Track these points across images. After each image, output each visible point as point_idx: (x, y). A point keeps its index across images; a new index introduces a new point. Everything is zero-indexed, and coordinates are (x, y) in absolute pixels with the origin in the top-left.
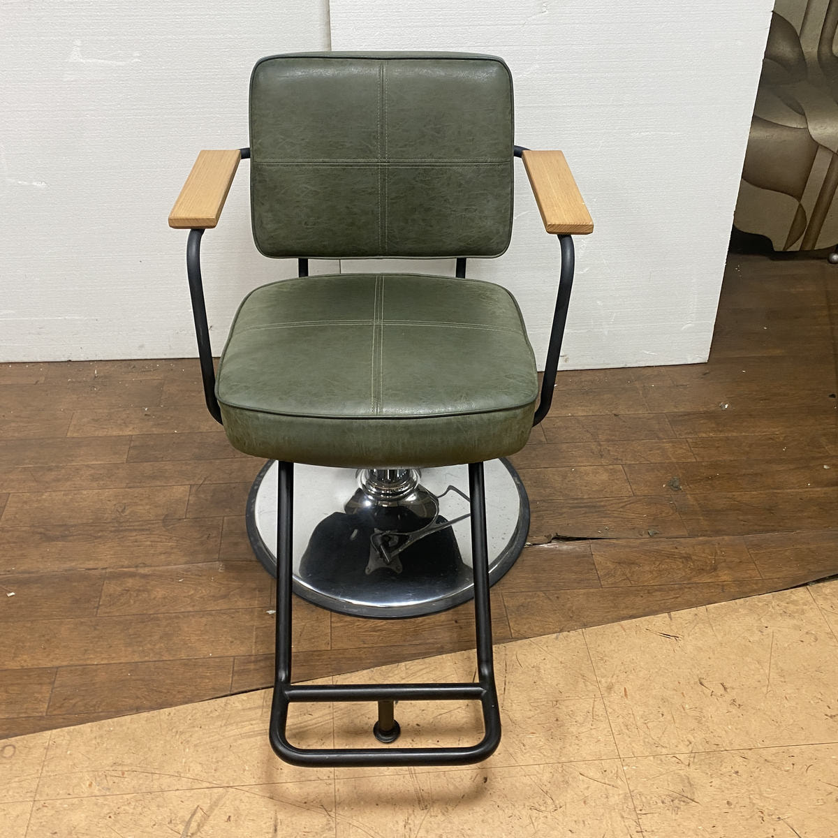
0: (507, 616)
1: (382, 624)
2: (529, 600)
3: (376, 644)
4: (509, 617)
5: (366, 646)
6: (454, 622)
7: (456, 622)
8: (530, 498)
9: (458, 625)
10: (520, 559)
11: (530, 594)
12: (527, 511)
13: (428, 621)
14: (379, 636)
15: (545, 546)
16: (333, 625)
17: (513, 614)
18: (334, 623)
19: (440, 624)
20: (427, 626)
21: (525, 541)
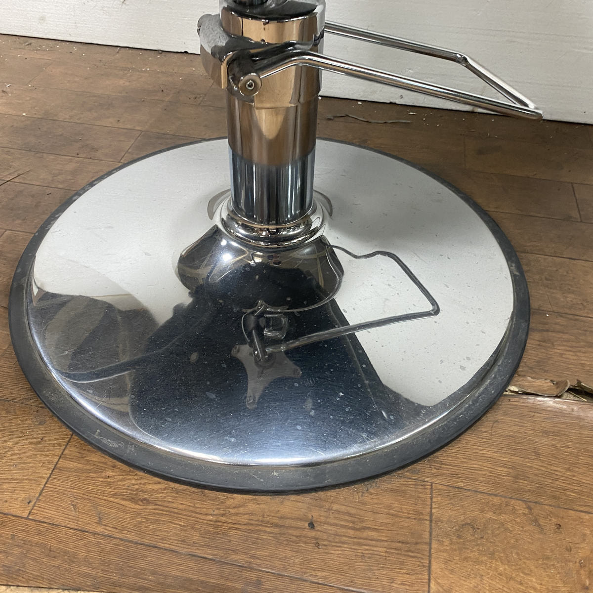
0: (430, 544)
1: (156, 487)
2: (490, 515)
3: (121, 531)
4: (434, 545)
5: (99, 529)
6: (307, 525)
7: (312, 525)
8: (534, 304)
9: (312, 534)
10: (490, 417)
11: (496, 500)
12: (524, 325)
13: (252, 507)
14: (138, 514)
15: (549, 402)
16: (62, 463)
17: (447, 542)
18: (66, 459)
19: (275, 521)
20: (244, 519)
21: (508, 383)
